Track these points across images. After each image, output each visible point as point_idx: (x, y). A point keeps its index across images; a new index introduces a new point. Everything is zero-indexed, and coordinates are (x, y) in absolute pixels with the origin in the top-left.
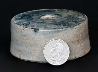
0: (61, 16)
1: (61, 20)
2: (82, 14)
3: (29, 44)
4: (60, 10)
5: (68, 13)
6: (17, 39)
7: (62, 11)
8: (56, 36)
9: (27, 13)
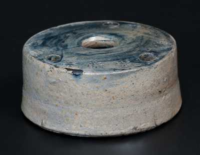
0: (123, 39)
1: (125, 50)
2: (165, 34)
3: (63, 100)
4: (119, 25)
5: (135, 32)
6: (38, 89)
7: (122, 26)
8: (117, 84)
9: (52, 31)
